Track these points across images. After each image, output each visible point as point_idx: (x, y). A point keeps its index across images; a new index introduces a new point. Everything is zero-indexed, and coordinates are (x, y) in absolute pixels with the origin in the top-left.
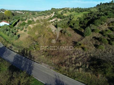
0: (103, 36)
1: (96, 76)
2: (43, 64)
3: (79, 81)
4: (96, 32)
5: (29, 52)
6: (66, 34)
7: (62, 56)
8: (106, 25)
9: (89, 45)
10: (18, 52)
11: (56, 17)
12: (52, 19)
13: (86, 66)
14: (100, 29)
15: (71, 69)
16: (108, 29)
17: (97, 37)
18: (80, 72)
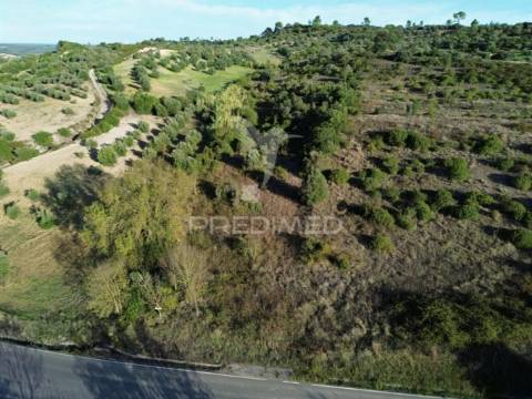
0: (367, 197)
1: (427, 355)
2: (235, 366)
3: (389, 389)
4: (339, 181)
5: (134, 333)
6: (236, 202)
7: (284, 312)
8: (359, 148)
9: (342, 240)
10: (67, 344)
11: (131, 110)
12: (116, 123)
13: (383, 331)
14: (346, 167)
15: (347, 355)
16: (369, 166)
17: (349, 202)
18: (380, 357)
